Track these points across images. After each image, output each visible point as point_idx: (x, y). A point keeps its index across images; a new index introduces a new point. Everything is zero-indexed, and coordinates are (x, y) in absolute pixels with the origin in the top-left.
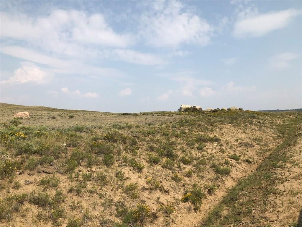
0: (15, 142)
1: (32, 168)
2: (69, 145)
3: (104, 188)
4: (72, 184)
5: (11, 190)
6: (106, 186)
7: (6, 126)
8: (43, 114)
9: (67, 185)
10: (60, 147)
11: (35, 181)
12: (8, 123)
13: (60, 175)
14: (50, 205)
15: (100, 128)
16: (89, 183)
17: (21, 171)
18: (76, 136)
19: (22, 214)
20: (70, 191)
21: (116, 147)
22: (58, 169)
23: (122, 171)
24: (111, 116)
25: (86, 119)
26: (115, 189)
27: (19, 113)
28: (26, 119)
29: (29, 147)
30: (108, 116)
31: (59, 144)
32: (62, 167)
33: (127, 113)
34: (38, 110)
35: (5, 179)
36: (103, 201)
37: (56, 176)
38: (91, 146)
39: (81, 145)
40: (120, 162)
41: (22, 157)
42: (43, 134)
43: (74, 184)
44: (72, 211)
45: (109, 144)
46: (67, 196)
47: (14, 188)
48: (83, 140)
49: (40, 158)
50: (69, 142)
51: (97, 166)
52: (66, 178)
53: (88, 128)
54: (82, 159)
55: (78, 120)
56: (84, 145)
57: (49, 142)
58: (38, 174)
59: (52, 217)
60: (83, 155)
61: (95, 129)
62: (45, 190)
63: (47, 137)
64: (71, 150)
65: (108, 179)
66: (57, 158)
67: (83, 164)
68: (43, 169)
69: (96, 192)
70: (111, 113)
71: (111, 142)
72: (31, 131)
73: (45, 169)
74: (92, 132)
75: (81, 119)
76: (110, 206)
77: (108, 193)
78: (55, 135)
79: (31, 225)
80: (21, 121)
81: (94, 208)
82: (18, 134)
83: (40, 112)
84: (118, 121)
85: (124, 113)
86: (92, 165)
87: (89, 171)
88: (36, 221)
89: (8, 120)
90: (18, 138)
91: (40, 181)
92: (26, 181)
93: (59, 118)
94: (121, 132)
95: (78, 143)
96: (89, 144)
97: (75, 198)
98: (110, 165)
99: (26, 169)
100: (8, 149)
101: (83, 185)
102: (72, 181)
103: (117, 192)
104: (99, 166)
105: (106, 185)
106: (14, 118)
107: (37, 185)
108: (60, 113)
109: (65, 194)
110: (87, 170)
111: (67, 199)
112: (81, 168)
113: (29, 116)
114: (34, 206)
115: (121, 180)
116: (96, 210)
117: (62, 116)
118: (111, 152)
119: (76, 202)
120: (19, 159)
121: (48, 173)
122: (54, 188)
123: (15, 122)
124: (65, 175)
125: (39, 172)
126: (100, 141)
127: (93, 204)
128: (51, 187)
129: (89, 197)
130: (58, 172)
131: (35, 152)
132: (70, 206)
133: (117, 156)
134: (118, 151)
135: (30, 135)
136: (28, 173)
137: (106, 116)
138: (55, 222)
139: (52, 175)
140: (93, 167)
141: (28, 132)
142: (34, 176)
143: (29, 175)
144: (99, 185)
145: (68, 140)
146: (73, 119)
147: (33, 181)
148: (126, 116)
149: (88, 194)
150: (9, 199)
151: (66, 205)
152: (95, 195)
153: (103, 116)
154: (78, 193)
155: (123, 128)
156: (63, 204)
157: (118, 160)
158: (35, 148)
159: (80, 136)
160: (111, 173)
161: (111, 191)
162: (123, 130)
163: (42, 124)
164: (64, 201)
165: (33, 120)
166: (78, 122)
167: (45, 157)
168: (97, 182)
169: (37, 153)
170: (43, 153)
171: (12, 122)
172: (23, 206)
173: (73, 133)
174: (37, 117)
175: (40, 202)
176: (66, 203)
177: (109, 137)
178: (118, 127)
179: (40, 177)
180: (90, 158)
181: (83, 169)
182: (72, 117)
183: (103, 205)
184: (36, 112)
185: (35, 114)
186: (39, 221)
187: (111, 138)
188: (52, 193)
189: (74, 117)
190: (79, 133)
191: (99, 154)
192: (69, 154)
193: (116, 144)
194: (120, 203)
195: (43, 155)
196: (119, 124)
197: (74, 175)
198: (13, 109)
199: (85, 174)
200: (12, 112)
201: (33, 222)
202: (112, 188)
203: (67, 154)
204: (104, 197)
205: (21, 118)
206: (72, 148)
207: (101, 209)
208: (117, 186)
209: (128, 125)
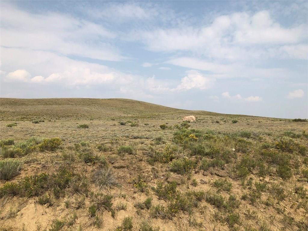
0: (189, 143)
1: (205, 168)
2: (238, 151)
3: (281, 203)
4: (245, 191)
5: (190, 187)
6: (284, 201)
7: (179, 128)
8: (206, 118)
9: (239, 191)
10: (229, 152)
11: (209, 182)
12: (179, 125)
13: (231, 180)
14: (225, 208)
15: (269, 135)
16: (263, 194)
17: (197, 170)
18: (245, 142)
19: (201, 210)
20: (244, 198)
21: (293, 159)
22: (229, 174)
23: (303, 188)
24: (279, 122)
25: (250, 124)
26: (295, 207)
27: (187, 117)
28: (193, 122)
29: (202, 148)
30: (275, 122)
31: (228, 148)
32: (232, 172)
33: (300, 118)
34: (200, 114)
35: (184, 175)
36: (281, 217)
37: (227, 180)
38: (262, 154)
39: (251, 151)
40: (299, 176)
41: (196, 158)
42: (212, 138)
43: (246, 191)
44: (247, 220)
45: (284, 154)
46: (240, 202)
47: (192, 185)
48: (252, 146)
49: (211, 160)
50: (237, 147)
51: (271, 177)
52: (238, 184)
53: (254, 134)
54: (253, 166)
55: (242, 126)
56: (253, 152)
57: (218, 145)
58: (211, 175)
59: (227, 220)
60: (254, 163)
61: (263, 136)
62: (218, 192)
63: (215, 141)
64: (240, 155)
65: (285, 193)
66: (227, 162)
67: (254, 172)
68: (215, 172)
69: (273, 205)
70: (277, 119)
71: (286, 152)
72: (200, 134)
73: (217, 171)
74: (260, 139)
75: (245, 124)
76: (290, 225)
77: (286, 209)
78: (223, 139)
79: (210, 223)
80: (189, 124)
81: (272, 223)
82: (190, 135)
83: (203, 116)
84: (290, 127)
85: (296, 119)
86: (265, 175)
87: (261, 181)
88: (213, 221)
89: (179, 123)
90: (191, 140)
91: (214, 182)
92: (201, 180)
93: (222, 122)
94: (296, 141)
95: (248, 149)
96: (260, 151)
97: (249, 206)
98: (287, 179)
99: (200, 169)
100: (184, 149)
101: (257, 194)
102: (244, 189)
103: (298, 210)
104: (274, 177)
105: (284, 199)
106: (183, 121)
107: (211, 186)
108: (222, 118)
109: (238, 200)
110: (259, 179)
111: (241, 206)
112: (252, 176)
113: (195, 120)
114: (211, 206)
115: (303, 198)
116: (274, 225)
117: (224, 120)
118: (287, 163)
119: (251, 211)
120: (193, 159)
121: (220, 176)
122: (227, 192)
123: (185, 125)
124: (236, 181)
125: (212, 174)
126: (271, 149)
127: (270, 218)
128: (224, 190)
129: (265, 209)
130: (229, 176)
131: (207, 154)
132: (245, 214)
133: (294, 168)
134: (295, 163)
135: (201, 138)
136: (202, 173)
137: (273, 122)
138: (231, 226)
139: (224, 179)
140: (266, 177)
141: (198, 134)
142: (208, 177)
143: (203, 175)
144: (276, 198)
145: (237, 145)
146: (236, 124)
147: (207, 181)
148: (299, 122)
149: (264, 206)
150: (189, 194)
151: (240, 211)
152: (271, 208)
153: (269, 122)
154: (252, 202)
155: (299, 136)
156: (237, 210)
157: (297, 174)
158: (207, 150)
159: (249, 142)
160: (289, 187)
161: (291, 208)
162: (299, 140)
163: (208, 128)
164: (238, 207)
165: (199, 123)
166: (243, 127)
167: (216, 159)
168: (273, 195)
169: (209, 156)
170: (214, 156)
171: (183, 125)
172: (201, 203)
173: (241, 138)
174: (202, 121)
175: (216, 203)
176: (240, 210)
177: (282, 146)
178: (292, 135)
179: (212, 179)
180: (263, 167)
181: (255, 177)
182: (235, 122)
183: (283, 221)
184: (199, 116)
185: (199, 118)
186: (216, 221)
187: (285, 147)
188: (225, 196)
189: (237, 121)
190: (247, 139)
191: (271, 163)
192: (239, 159)
193: (291, 155)
194: (304, 225)
195: (215, 157)
196: (292, 131)
197: (246, 182)
198: (180, 113)
199: (258, 183)
200: (180, 116)
201: (210, 221)
202: (291, 205)
203: (236, 160)
204: (282, 213)
205: (188, 121)
206: (240, 154)
207: (280, 226)
208: (298, 204)
209: (305, 133)
